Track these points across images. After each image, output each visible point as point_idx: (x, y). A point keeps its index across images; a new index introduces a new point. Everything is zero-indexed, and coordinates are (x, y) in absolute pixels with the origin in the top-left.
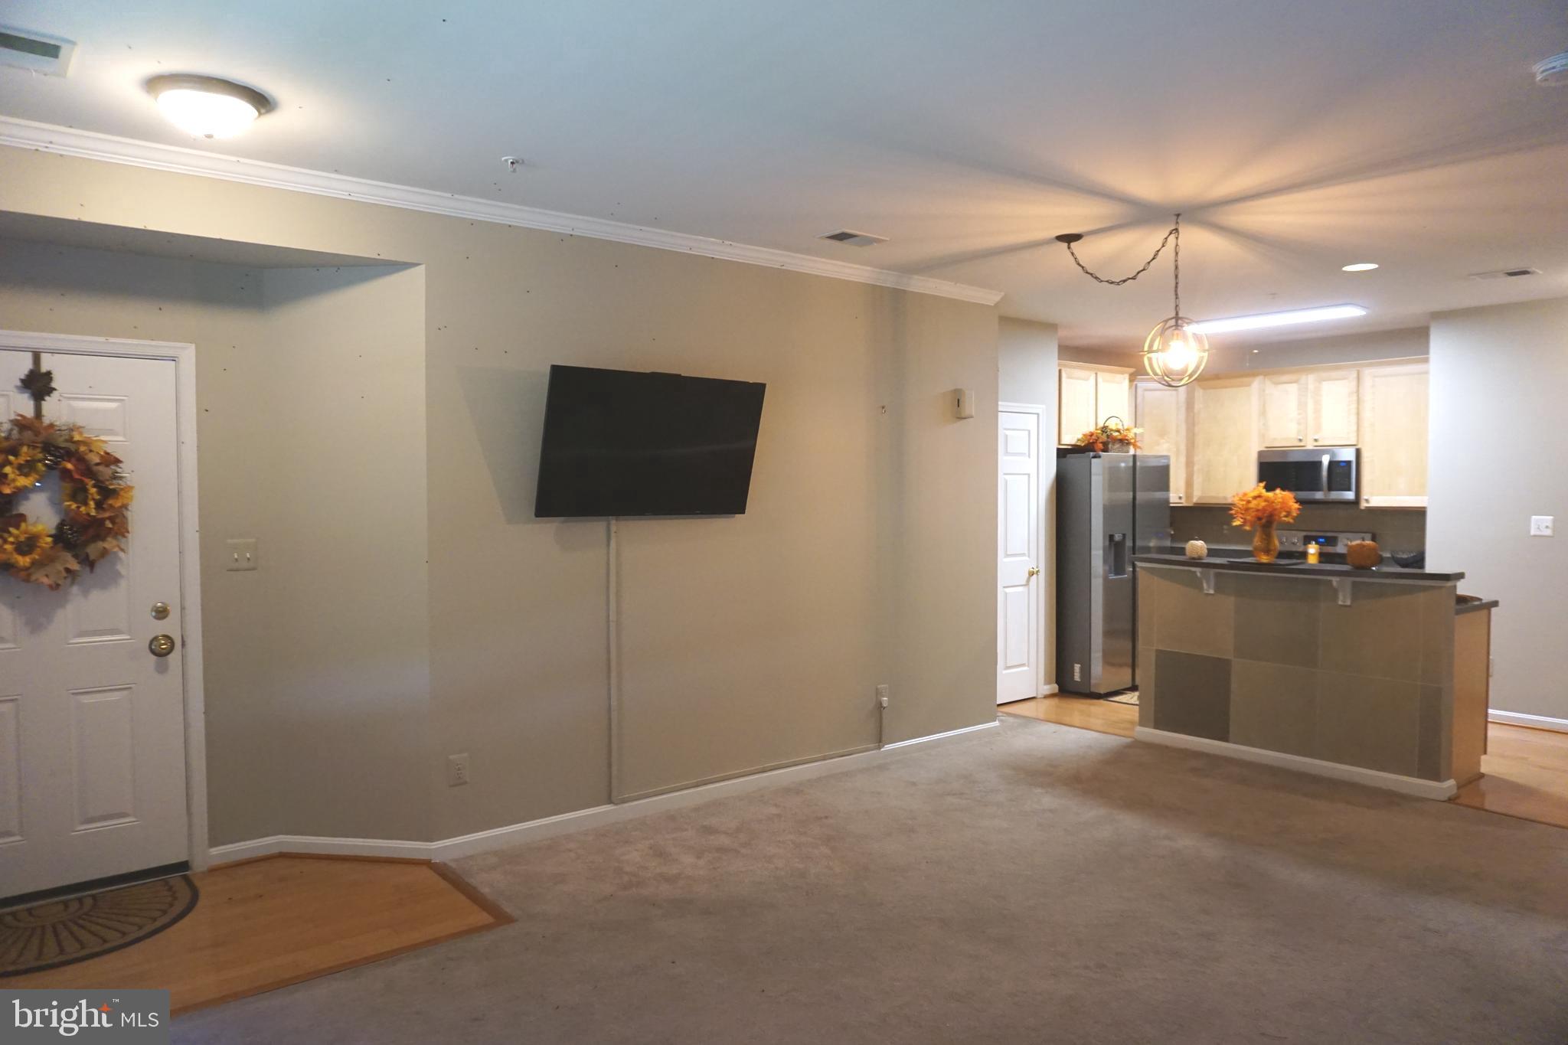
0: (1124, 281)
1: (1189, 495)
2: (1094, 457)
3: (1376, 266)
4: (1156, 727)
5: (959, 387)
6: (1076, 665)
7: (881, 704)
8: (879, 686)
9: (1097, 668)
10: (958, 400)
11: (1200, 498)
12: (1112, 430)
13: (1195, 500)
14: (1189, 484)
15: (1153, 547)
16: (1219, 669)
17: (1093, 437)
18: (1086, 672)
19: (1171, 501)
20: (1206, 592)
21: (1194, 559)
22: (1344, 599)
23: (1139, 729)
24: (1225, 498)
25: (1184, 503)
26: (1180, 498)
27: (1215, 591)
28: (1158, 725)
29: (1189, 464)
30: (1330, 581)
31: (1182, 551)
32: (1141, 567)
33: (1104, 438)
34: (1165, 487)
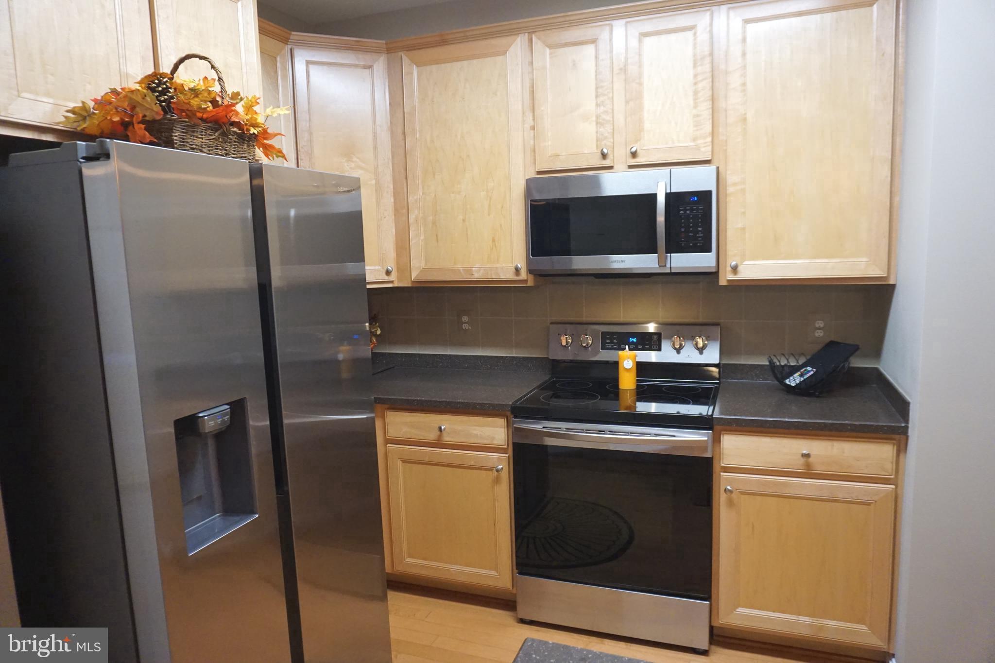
1: (404, 267)
11: (423, 271)
13: (414, 276)
14: (403, 246)
15: (343, 361)
19: (369, 279)
24: (469, 271)
25: (395, 281)
26: (388, 273)
29: (402, 209)
34: (358, 254)
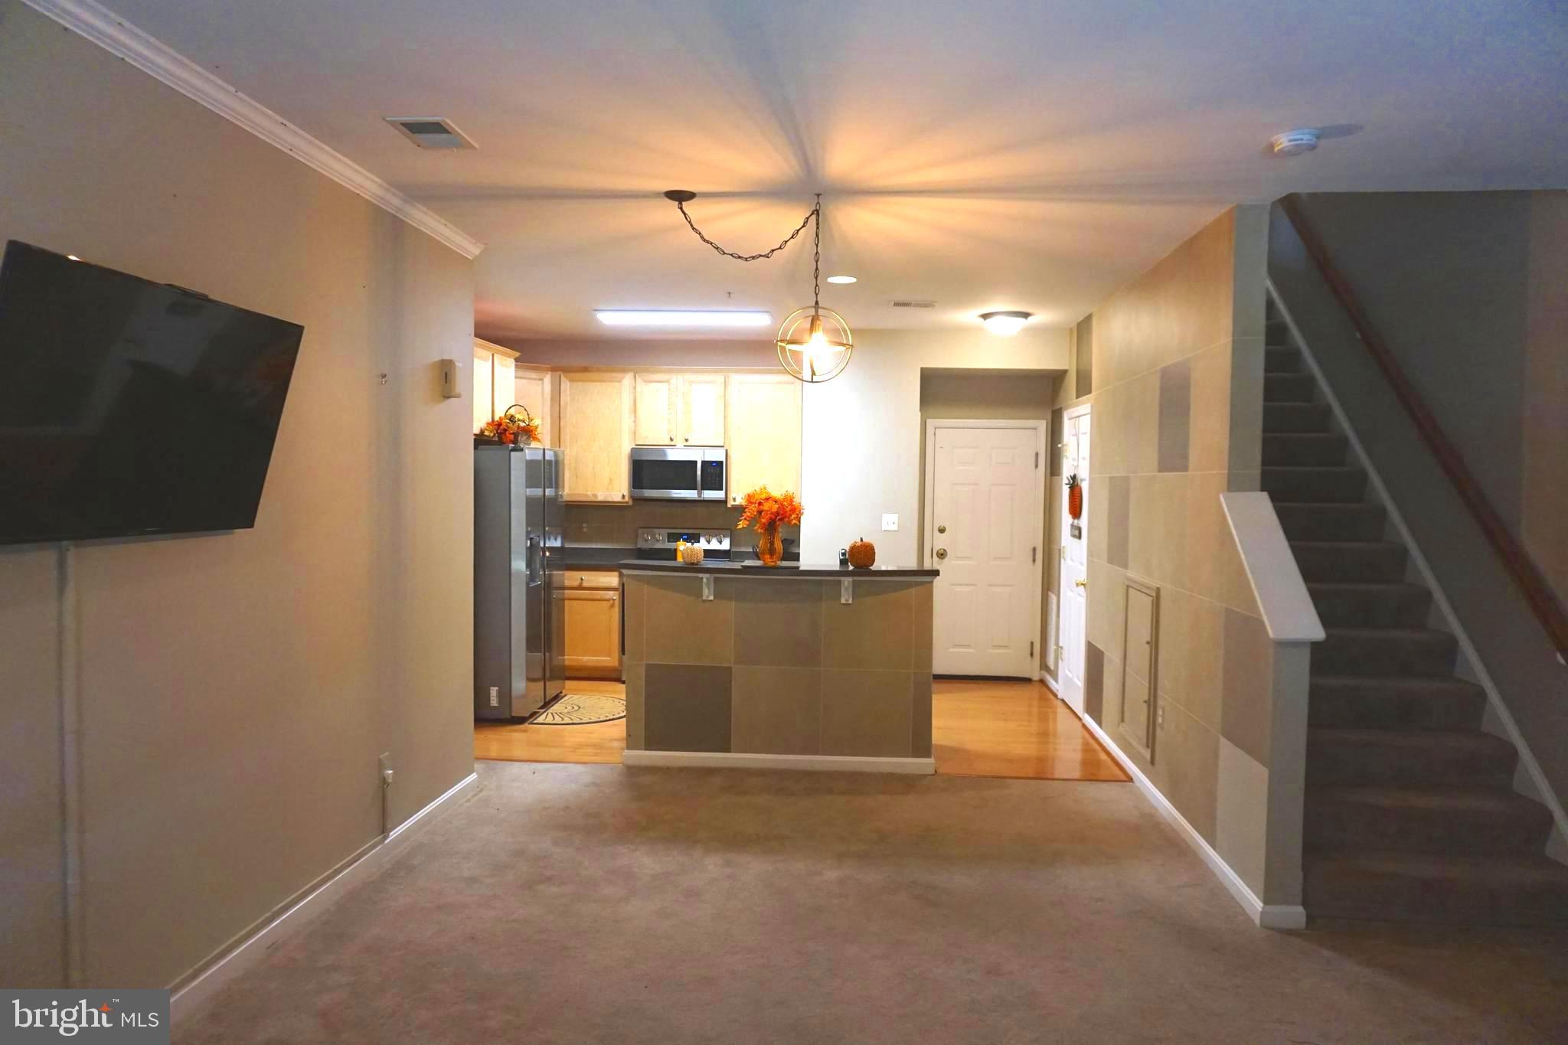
0: (753, 258)
2: (514, 450)
3: (853, 280)
4: (646, 749)
5: (446, 357)
6: (492, 688)
7: (384, 779)
8: (381, 757)
9: (519, 685)
10: (446, 374)
12: (519, 420)
16: (719, 680)
17: (501, 427)
18: (506, 695)
20: (704, 598)
21: (693, 564)
22: (846, 598)
23: (627, 752)
27: (715, 598)
28: (649, 746)
30: (840, 581)
31: (672, 554)
32: (628, 576)
33: (513, 428)
